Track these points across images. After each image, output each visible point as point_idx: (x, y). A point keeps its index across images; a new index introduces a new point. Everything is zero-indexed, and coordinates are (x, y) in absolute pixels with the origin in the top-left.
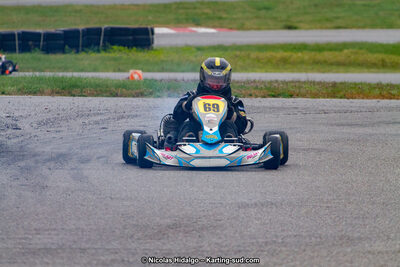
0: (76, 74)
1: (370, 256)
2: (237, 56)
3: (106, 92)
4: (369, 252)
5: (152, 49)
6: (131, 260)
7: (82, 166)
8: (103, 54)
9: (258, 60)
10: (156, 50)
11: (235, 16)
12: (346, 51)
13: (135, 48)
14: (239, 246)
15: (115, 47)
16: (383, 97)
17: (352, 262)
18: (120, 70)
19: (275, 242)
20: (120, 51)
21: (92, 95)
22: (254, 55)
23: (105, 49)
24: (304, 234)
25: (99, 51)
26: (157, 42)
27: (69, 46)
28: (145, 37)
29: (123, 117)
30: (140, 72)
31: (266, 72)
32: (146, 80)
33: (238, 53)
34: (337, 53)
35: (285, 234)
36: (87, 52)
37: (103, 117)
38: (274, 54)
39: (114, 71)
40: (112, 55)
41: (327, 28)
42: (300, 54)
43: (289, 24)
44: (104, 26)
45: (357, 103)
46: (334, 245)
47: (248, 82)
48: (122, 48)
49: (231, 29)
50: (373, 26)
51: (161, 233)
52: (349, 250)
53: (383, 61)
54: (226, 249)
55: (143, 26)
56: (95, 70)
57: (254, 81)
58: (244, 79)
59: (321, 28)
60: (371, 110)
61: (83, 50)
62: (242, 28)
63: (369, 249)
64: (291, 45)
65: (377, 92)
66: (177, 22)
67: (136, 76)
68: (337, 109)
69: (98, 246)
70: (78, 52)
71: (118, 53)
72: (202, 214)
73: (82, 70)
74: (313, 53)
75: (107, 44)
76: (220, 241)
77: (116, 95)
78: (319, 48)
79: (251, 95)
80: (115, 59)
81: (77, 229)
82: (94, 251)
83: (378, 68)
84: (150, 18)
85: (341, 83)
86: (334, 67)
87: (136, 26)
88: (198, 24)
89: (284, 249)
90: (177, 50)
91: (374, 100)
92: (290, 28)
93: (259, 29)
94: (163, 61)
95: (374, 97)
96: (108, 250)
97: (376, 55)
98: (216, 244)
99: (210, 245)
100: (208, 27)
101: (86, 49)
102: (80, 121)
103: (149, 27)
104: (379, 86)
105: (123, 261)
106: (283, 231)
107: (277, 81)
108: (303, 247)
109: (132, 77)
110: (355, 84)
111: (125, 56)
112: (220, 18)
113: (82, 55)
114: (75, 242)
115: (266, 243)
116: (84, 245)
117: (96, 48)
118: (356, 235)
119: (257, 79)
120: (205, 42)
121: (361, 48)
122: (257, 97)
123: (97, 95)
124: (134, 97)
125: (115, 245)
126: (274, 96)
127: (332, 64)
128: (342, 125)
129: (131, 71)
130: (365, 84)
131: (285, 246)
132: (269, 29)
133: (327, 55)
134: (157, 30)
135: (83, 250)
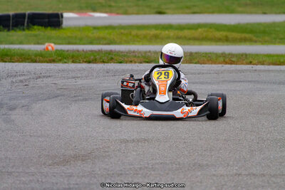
0: (7, 46)
1: (215, 178)
2: (122, 33)
3: (28, 59)
4: (214, 175)
5: (62, 28)
6: (44, 181)
7: (10, 112)
8: (27, 32)
9: (137, 36)
10: (64, 29)
11: (121, 5)
12: (200, 30)
13: (49, 28)
14: (121, 170)
15: (35, 27)
16: (226, 63)
17: (201, 182)
18: (38, 44)
19: (147, 168)
20: (39, 30)
21: (18, 61)
22: (134, 32)
23: (28, 28)
24: (168, 162)
25: (24, 30)
26: (65, 23)
27: (3, 26)
28: (56, 19)
29: (40, 77)
30: (53, 45)
31: (143, 44)
32: (57, 50)
33: (122, 31)
34: (193, 31)
35: (154, 162)
36: (15, 31)
37: (26, 78)
38: (148, 32)
39: (35, 44)
40: (34, 32)
41: (187, 13)
42: (167, 32)
43: (160, 10)
44: (28, 12)
45: (207, 67)
46: (188, 169)
47: (129, 52)
48: (40, 27)
49: (118, 14)
50: (220, 12)
51: (65, 161)
52: (199, 173)
53: (226, 37)
54: (112, 173)
55: (56, 12)
56: (21, 43)
57: (134, 52)
58: (127, 50)
59: (182, 13)
60: (217, 73)
61: (13, 29)
62: (126, 13)
63: (214, 173)
64: (160, 25)
65: (222, 59)
66: (80, 9)
67: (50, 48)
68: (192, 71)
69: (21, 170)
70: (9, 30)
71: (38, 31)
72: (95, 147)
73: (12, 43)
74: (176, 31)
75: (30, 24)
76: (108, 167)
77: (36, 62)
78: (181, 27)
79: (131, 62)
80: (36, 36)
81: (6, 158)
82: (17, 174)
83: (223, 42)
84: (61, 6)
85: (196, 53)
86: (191, 41)
87: (51, 12)
88: (94, 10)
89: (153, 173)
90: (79, 29)
91: (220, 65)
92: (160, 13)
93: (138, 14)
94: (69, 37)
95: (220, 63)
96: (27, 173)
97: (221, 33)
98: (105, 169)
99: (100, 170)
100: (101, 12)
101: (15, 28)
102: (10, 80)
103: (60, 13)
104: (223, 55)
105: (38, 181)
106: (153, 159)
107: (150, 52)
108: (167, 172)
109: (47, 48)
110: (206, 54)
111: (42, 33)
112: (110, 6)
113: (12, 33)
114: (4, 167)
115: (141, 168)
116: (10, 170)
117: (22, 28)
118: (205, 163)
119: (136, 50)
120: (99, 23)
121: (211, 28)
122: (135, 62)
123: (22, 62)
124: (48, 62)
125: (33, 169)
126: (148, 62)
127: (190, 39)
128: (197, 83)
129: (47, 44)
130: (213, 53)
131: (154, 170)
132: (145, 14)
133: (186, 33)
134: (65, 15)
135: (10, 174)
